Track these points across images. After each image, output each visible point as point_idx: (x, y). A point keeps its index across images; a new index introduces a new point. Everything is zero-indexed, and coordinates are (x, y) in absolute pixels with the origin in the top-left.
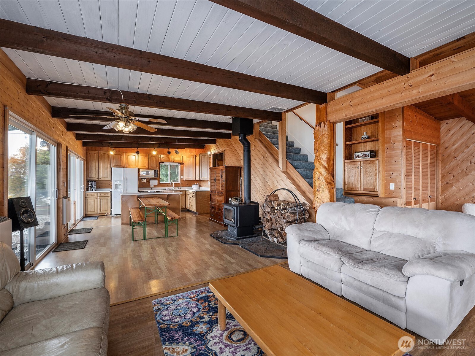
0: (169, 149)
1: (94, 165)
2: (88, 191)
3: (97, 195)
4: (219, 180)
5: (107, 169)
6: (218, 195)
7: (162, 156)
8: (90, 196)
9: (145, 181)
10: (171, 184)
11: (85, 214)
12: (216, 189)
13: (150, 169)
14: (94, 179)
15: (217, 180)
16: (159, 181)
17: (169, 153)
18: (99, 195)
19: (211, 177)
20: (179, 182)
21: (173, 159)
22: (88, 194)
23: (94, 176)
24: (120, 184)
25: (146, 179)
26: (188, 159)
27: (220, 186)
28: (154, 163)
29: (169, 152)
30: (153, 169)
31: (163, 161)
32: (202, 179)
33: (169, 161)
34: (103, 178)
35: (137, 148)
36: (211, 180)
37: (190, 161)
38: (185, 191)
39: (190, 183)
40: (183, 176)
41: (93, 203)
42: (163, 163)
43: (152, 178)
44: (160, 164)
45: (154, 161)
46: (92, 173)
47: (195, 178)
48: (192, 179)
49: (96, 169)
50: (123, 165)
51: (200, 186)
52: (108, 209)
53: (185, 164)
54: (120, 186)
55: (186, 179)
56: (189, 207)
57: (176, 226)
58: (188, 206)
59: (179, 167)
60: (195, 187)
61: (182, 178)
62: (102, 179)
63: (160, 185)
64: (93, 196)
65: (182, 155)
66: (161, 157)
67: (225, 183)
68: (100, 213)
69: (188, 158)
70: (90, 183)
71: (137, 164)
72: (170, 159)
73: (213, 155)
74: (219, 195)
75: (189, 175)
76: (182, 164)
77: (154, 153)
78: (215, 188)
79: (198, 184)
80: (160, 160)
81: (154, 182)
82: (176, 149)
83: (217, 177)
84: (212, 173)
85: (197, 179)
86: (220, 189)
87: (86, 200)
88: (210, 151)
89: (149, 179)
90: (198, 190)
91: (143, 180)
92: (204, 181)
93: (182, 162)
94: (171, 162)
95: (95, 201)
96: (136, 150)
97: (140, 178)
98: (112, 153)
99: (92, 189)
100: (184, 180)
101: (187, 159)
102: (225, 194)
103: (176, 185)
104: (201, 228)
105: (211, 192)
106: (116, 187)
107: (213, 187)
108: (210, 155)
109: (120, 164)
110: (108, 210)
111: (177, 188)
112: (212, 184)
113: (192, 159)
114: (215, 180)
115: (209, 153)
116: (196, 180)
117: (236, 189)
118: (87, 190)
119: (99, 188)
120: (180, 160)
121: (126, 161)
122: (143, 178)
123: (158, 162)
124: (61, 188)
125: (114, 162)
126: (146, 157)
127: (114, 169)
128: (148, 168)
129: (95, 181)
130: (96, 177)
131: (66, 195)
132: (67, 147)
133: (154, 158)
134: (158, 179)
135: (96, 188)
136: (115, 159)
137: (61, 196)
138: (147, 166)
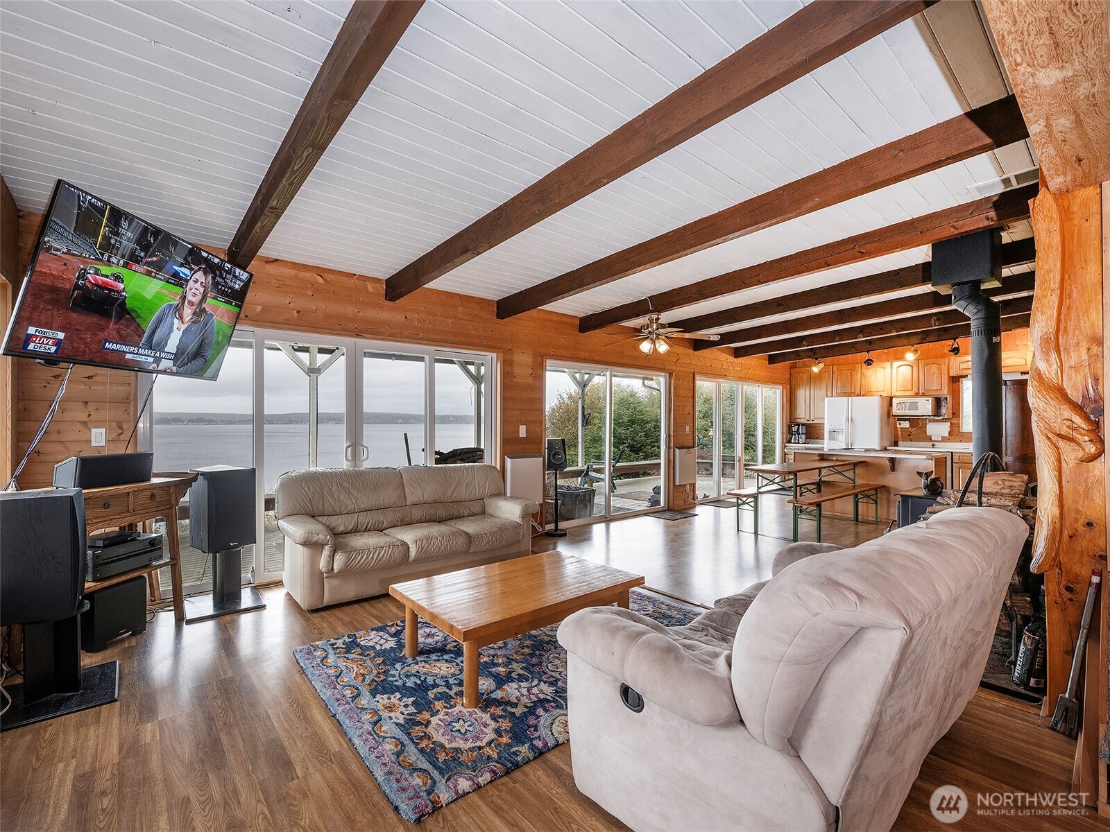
0: (954, 340)
1: (802, 394)
2: (790, 443)
9: (905, 425)
13: (923, 395)
14: (802, 421)
17: (955, 351)
23: (802, 415)
24: (839, 432)
25: (908, 420)
28: (935, 381)
29: (956, 347)
30: (929, 396)
34: (818, 418)
35: (865, 352)
45: (935, 376)
46: (799, 411)
49: (805, 401)
50: (857, 391)
54: (840, 435)
62: (816, 421)
63: (960, 437)
66: (957, 363)
70: (795, 429)
71: (888, 387)
77: (911, 357)
81: (938, 430)
89: (917, 423)
91: (899, 424)
96: (865, 356)
97: (889, 416)
98: (815, 369)
106: (832, 438)
109: (851, 391)
119: (817, 439)
120: (1026, 364)
121: (863, 382)
122: (902, 418)
123: (946, 377)
124: (672, 434)
125: (839, 385)
126: (912, 367)
127: (828, 400)
128: (917, 395)
129: (803, 425)
130: (805, 418)
131: (692, 445)
132: (694, 374)
133: (934, 368)
134: (954, 421)
135: (807, 438)
136: (839, 381)
137: (672, 445)
138: (915, 390)
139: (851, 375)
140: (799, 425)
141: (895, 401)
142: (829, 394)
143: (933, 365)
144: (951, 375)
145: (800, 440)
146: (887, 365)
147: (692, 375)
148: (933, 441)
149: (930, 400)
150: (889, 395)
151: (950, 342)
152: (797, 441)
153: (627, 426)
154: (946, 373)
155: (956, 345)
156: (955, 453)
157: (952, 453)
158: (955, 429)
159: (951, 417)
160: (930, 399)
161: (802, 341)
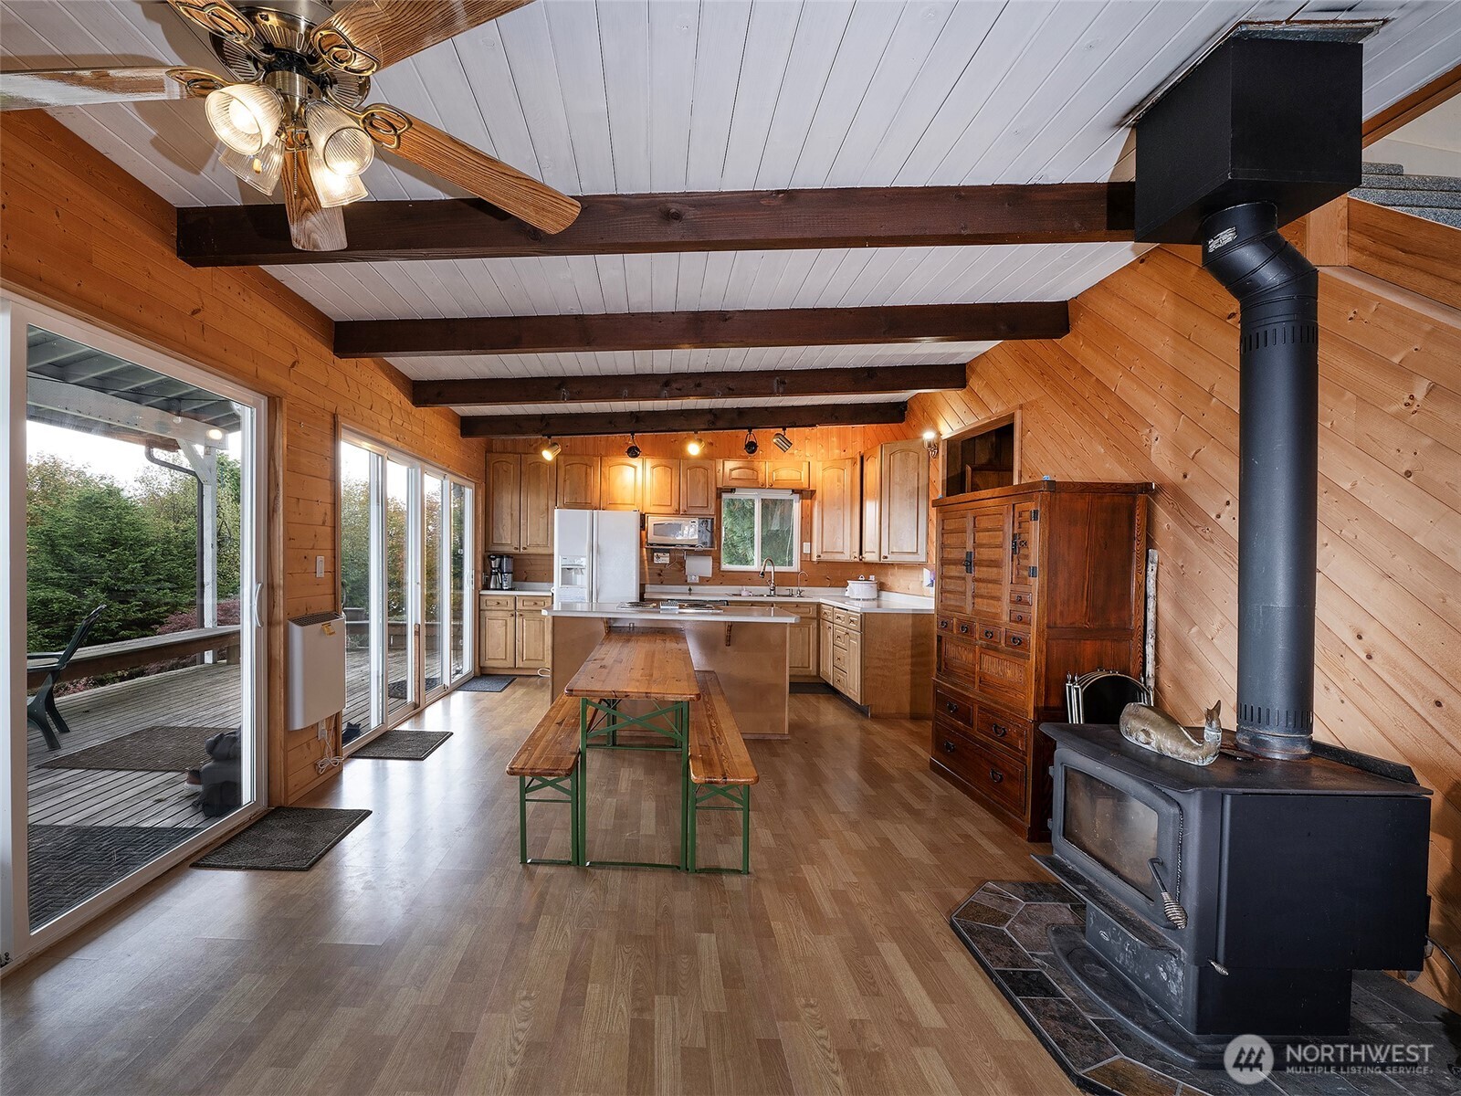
0: (750, 431)
1: (507, 501)
2: (489, 589)
3: (513, 605)
4: (996, 564)
5: (545, 514)
6: (988, 647)
7: (730, 465)
8: (493, 608)
9: (665, 559)
10: (763, 574)
11: (481, 668)
12: (977, 612)
13: (686, 514)
14: (507, 549)
15: (981, 563)
16: (717, 561)
17: (752, 447)
18: (519, 605)
19: (943, 547)
20: (796, 567)
21: (771, 475)
22: (487, 598)
23: (507, 540)
24: (579, 569)
25: (668, 551)
26: (833, 473)
27: (1006, 598)
28: (701, 494)
29: (752, 442)
30: (695, 516)
31: (734, 484)
32: (891, 559)
33: (756, 484)
34: (535, 546)
35: (633, 434)
36: (944, 562)
37: (839, 481)
38: (819, 605)
39: (836, 573)
40: (811, 542)
41: (501, 631)
42: (732, 490)
43: (692, 551)
44: (725, 496)
45: (702, 486)
46: (501, 530)
47: (861, 554)
48: (848, 553)
49: (512, 515)
50: (596, 502)
51: (882, 587)
52: (544, 655)
53: (818, 494)
54: (579, 577)
55: (824, 557)
56: (831, 673)
57: (740, 815)
58: (828, 671)
59: (797, 507)
60: (858, 594)
61: (806, 550)
62: (530, 551)
63: (720, 577)
64: (502, 606)
65: (808, 460)
66: (727, 470)
67: (1041, 586)
68: (521, 666)
69: (831, 467)
70: (494, 564)
71: (639, 496)
72: (760, 475)
73: (951, 443)
74: (996, 650)
75: (836, 541)
76: (806, 494)
77: (694, 449)
78: (969, 609)
79: (872, 577)
80: (720, 481)
81: (699, 567)
82: (780, 431)
83: (981, 546)
84: (951, 525)
85: (869, 557)
86: (1005, 618)
87: (482, 620)
88: (935, 427)
89: (680, 555)
90: (871, 607)
91: (658, 557)
92: (901, 566)
93: (805, 485)
94: (763, 487)
95: (506, 625)
96: (629, 440)
97: (649, 549)
98: (548, 455)
99: (501, 584)
100: (815, 559)
101: (827, 473)
102: (1039, 650)
103: (783, 579)
104: (887, 828)
105: (945, 625)
106: (566, 581)
107: (952, 603)
108: (934, 446)
109: (586, 499)
110: (544, 658)
111: (783, 590)
112: (951, 585)
113: (848, 475)
114: (969, 563)
115: (929, 436)
116: (866, 563)
117: (1113, 623)
118: (486, 587)
119: (525, 581)
120: (801, 480)
121: (604, 487)
122: (659, 548)
124: (279, 579)
125: (567, 489)
126: (671, 468)
127: (559, 513)
128: (677, 513)
129: (508, 556)
130: (511, 544)
131: (329, 609)
132: (334, 416)
134: (716, 554)
135: (514, 579)
136: (568, 482)
137: (280, 613)
138: (675, 505)
139: (586, 472)
140: (501, 557)
141: (650, 520)
142: (552, 503)
143: (696, 470)
144: (719, 486)
145: (504, 583)
147: (328, 418)
148: (689, 584)
149: (696, 524)
150: (641, 510)
152: (498, 586)
153: (100, 550)
154: (714, 483)
155: (751, 439)
158: (716, 566)
160: (696, 520)
161: (559, 388)
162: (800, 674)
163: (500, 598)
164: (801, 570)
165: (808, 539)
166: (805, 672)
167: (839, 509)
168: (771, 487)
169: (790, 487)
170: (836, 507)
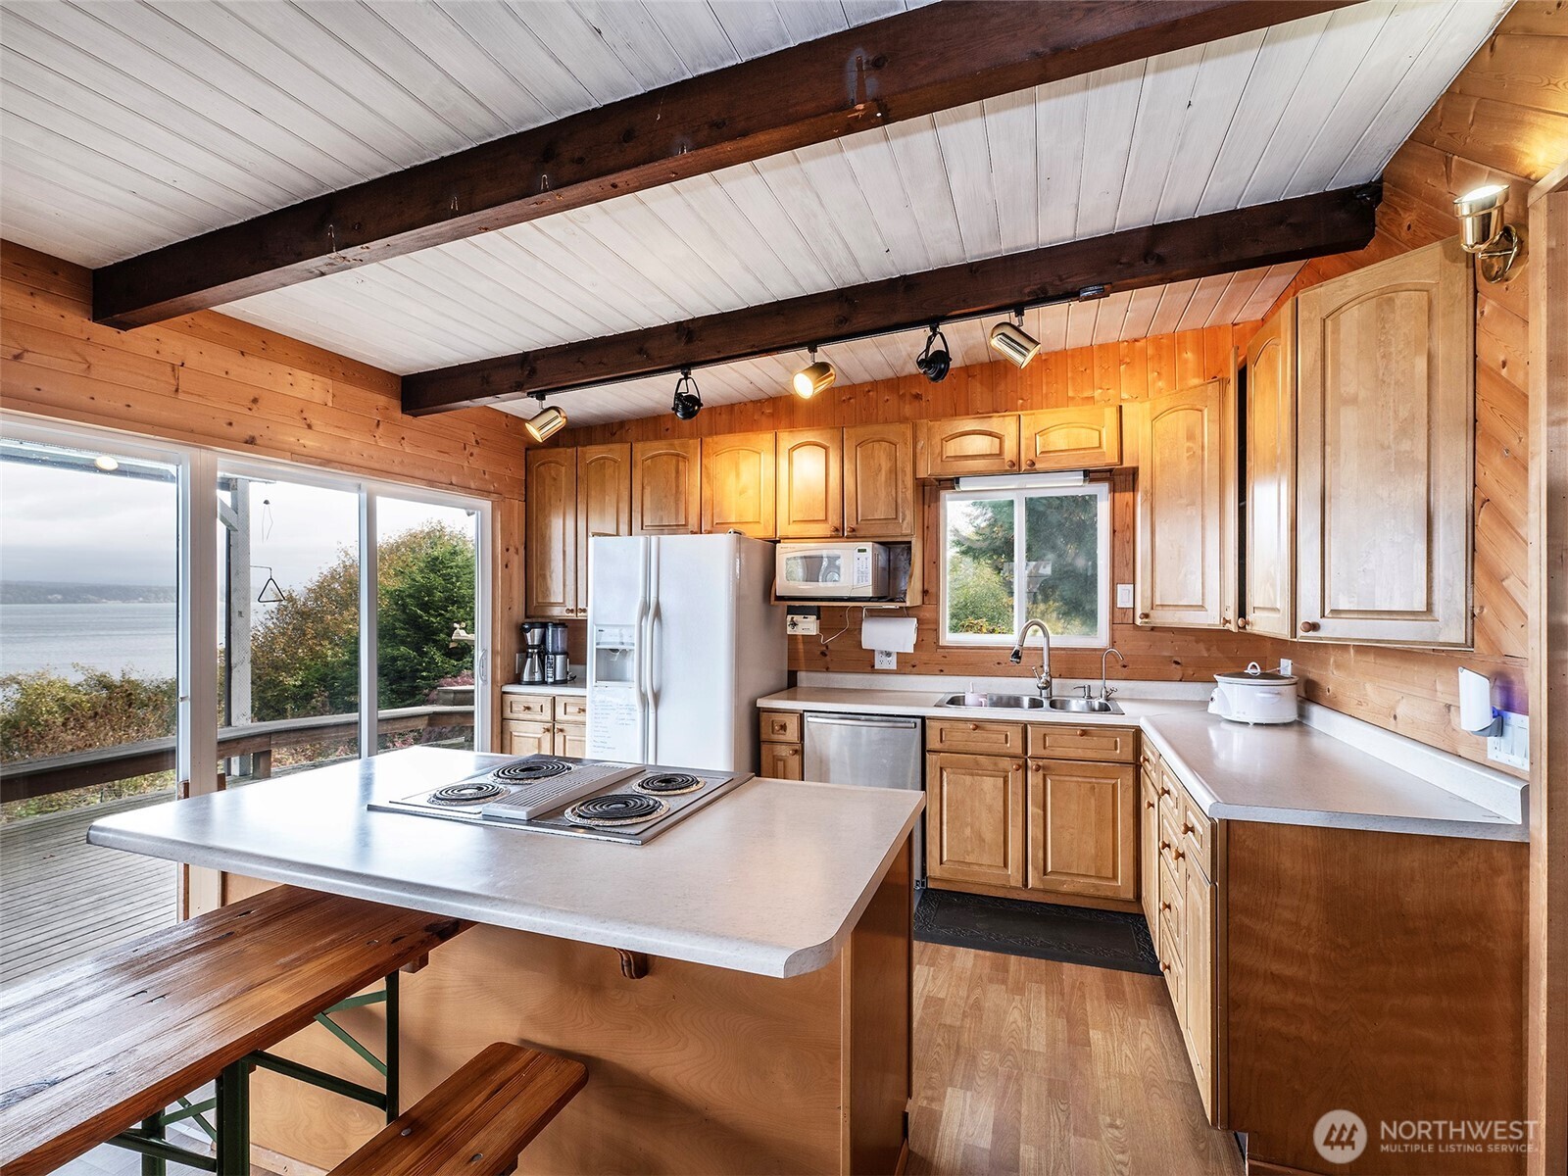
1: (556, 530)
2: (519, 682)
3: (551, 711)
7: (945, 428)
8: (519, 716)
9: (808, 626)
13: (854, 535)
14: (558, 612)
16: (932, 631)
18: (560, 712)
20: (1100, 638)
21: (1030, 444)
22: (512, 699)
23: (557, 595)
25: (815, 610)
26: (1176, 422)
28: (882, 494)
30: (864, 538)
31: (955, 468)
32: (1329, 632)
33: (999, 465)
37: (1190, 437)
38: (1138, 735)
39: (1197, 651)
40: (1133, 584)
43: (864, 609)
45: (883, 476)
46: (545, 580)
47: (1242, 612)
48: (1214, 612)
49: (564, 552)
51: (1309, 696)
53: (1144, 476)
59: (1103, 509)
60: (1240, 712)
61: (1124, 600)
63: (928, 657)
64: (534, 713)
65: (1118, 403)
66: (938, 440)
69: (1171, 409)
70: (535, 637)
71: (768, 507)
72: (1006, 445)
75: (1186, 582)
76: (1118, 478)
79: (1280, 673)
80: (923, 464)
85: (1267, 622)
87: (505, 735)
91: (794, 624)
92: (1368, 648)
93: (1110, 458)
95: (540, 746)
97: (776, 609)
99: (544, 674)
100: (1141, 621)
101: (1162, 429)
103: (1070, 665)
106: (607, 674)
113: (1212, 427)
116: (1257, 638)
118: (514, 680)
120: (1100, 447)
121: (707, 493)
122: (798, 606)
123: (909, 482)
125: (648, 504)
126: (826, 448)
128: (839, 534)
129: (557, 623)
130: (563, 604)
133: (881, 456)
134: (927, 614)
135: (565, 666)
136: (648, 491)
138: (834, 520)
139: (677, 472)
140: (544, 626)
141: (783, 552)
142: (624, 528)
143: (876, 445)
144: (922, 475)
145: (549, 672)
146: (767, 438)
149: (869, 553)
150: (770, 534)
151: (921, 334)
152: (537, 677)
154: (909, 469)
155: (937, 345)
156: (931, 718)
157: (923, 718)
158: (929, 638)
159: (919, 603)
160: (868, 546)
162: (1092, 891)
163: (531, 698)
164: (1113, 643)
165: (1128, 576)
166: (1106, 887)
167: (1192, 503)
168: (1032, 469)
169: (1074, 464)
170: (1184, 501)
